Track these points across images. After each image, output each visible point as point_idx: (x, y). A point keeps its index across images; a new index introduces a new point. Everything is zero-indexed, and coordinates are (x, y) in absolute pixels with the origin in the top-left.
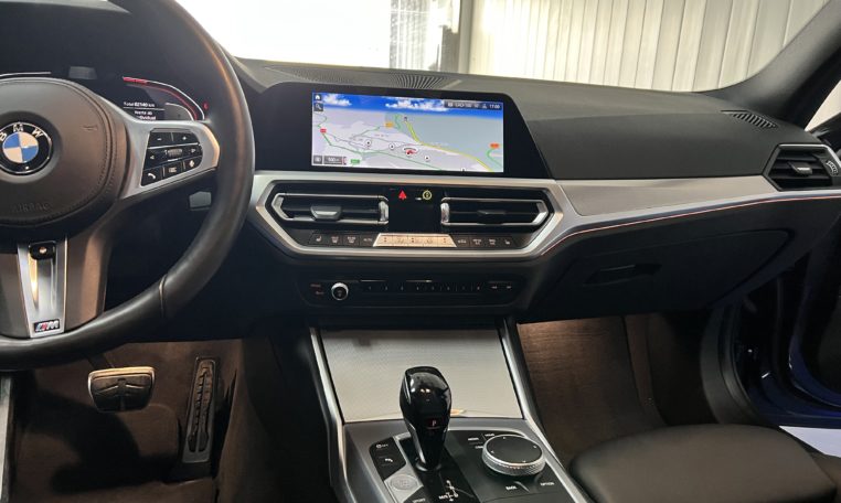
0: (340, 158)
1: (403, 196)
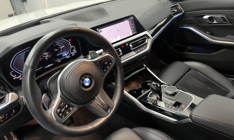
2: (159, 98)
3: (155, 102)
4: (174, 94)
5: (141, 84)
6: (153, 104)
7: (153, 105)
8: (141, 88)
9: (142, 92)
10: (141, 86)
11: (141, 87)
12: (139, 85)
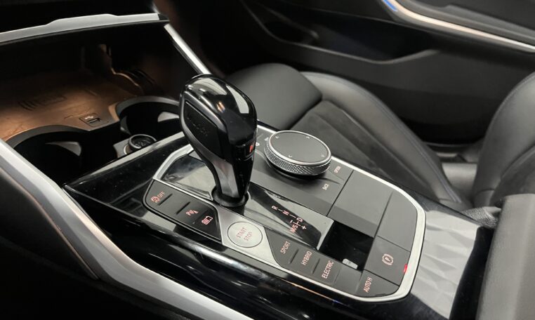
2: (234, 191)
3: (206, 221)
4: (310, 179)
5: (126, 104)
6: (179, 229)
7: (177, 235)
8: (117, 125)
9: (121, 147)
10: (121, 116)
11: (117, 119)
12: (112, 109)
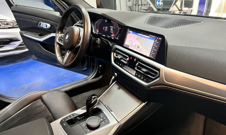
0: (128, 46)
1: (131, 58)
